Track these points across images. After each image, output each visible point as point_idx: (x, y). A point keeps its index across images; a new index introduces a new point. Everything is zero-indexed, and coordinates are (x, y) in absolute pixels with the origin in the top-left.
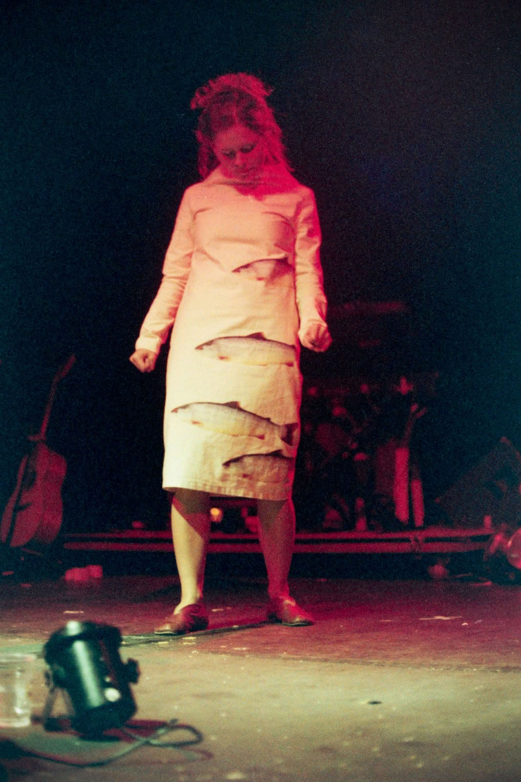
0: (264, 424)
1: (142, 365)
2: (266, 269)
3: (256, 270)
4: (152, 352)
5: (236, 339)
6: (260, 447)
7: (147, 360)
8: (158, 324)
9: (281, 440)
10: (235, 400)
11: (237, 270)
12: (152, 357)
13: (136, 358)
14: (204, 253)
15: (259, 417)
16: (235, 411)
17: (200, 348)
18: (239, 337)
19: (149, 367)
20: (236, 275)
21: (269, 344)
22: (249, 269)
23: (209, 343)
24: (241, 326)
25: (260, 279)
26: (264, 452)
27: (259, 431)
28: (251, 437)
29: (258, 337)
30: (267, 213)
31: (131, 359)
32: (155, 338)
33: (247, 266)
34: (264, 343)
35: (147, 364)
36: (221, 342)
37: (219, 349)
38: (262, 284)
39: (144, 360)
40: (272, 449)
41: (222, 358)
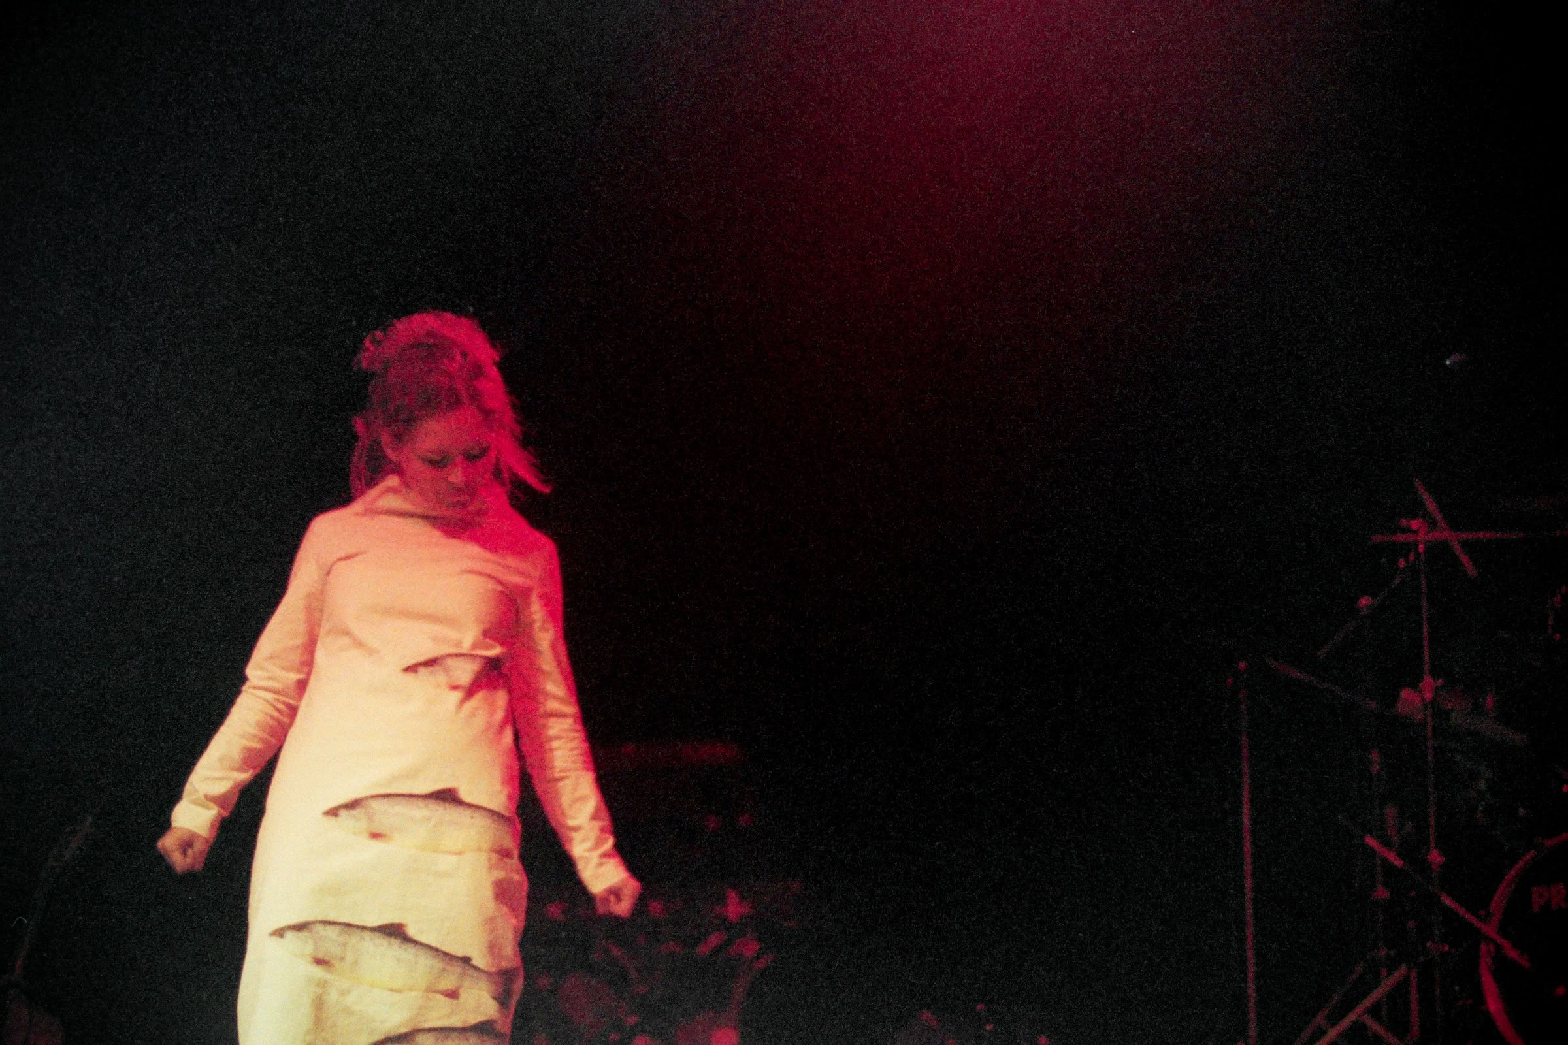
0: (457, 968)
1: (180, 862)
2: (465, 672)
3: (447, 671)
4: (200, 836)
5: (404, 801)
6: (449, 1016)
7: (190, 852)
8: (220, 779)
9: (491, 999)
10: (396, 920)
11: (412, 669)
12: (199, 846)
13: (168, 842)
14: (347, 633)
15: (445, 954)
16: (396, 943)
17: (333, 812)
18: (411, 796)
19: (193, 865)
20: (410, 677)
21: (468, 812)
22: (436, 668)
23: (353, 805)
24: (413, 773)
25: (455, 688)
26: (459, 1024)
27: (448, 983)
28: (431, 995)
29: (447, 796)
30: (471, 572)
31: (160, 844)
32: (209, 808)
33: (431, 663)
34: (461, 809)
35: (189, 860)
36: (375, 805)
37: (370, 819)
38: (457, 695)
39: (184, 853)
40: (474, 1019)
41: (375, 836)
